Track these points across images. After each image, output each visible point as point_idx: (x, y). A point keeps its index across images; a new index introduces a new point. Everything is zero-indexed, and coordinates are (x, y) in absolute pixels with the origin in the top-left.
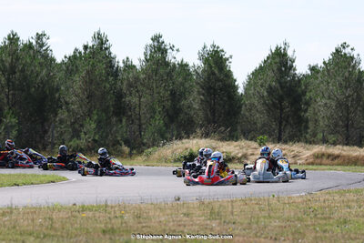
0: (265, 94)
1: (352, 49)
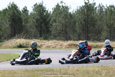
0: (35, 21)
1: (65, 3)
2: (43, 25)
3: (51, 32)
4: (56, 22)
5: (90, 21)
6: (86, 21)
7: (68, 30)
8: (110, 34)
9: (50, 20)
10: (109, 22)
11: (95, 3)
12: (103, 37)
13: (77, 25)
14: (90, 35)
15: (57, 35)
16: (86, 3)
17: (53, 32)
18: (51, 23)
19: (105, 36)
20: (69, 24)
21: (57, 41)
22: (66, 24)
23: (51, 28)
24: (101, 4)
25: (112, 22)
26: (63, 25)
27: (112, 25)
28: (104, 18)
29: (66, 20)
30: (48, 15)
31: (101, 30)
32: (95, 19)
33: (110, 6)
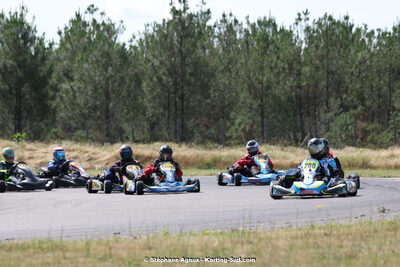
2: (25, 89)
3: (55, 112)
4: (72, 79)
5: (191, 74)
6: (176, 73)
7: (114, 107)
8: (259, 119)
9: (51, 71)
10: (257, 79)
11: (209, 12)
12: (236, 130)
13: (145, 89)
14: (190, 124)
15: (75, 125)
16: (175, 12)
17: (62, 114)
18: (53, 80)
19: (242, 126)
20: (116, 84)
21: (77, 146)
22: (107, 84)
23: (53, 98)
24: (228, 14)
25: (267, 76)
26: (95, 90)
27: (269, 87)
28: (239, 65)
29: (106, 70)
30: (43, 53)
31: (229, 105)
32: (207, 65)
33: (259, 22)
